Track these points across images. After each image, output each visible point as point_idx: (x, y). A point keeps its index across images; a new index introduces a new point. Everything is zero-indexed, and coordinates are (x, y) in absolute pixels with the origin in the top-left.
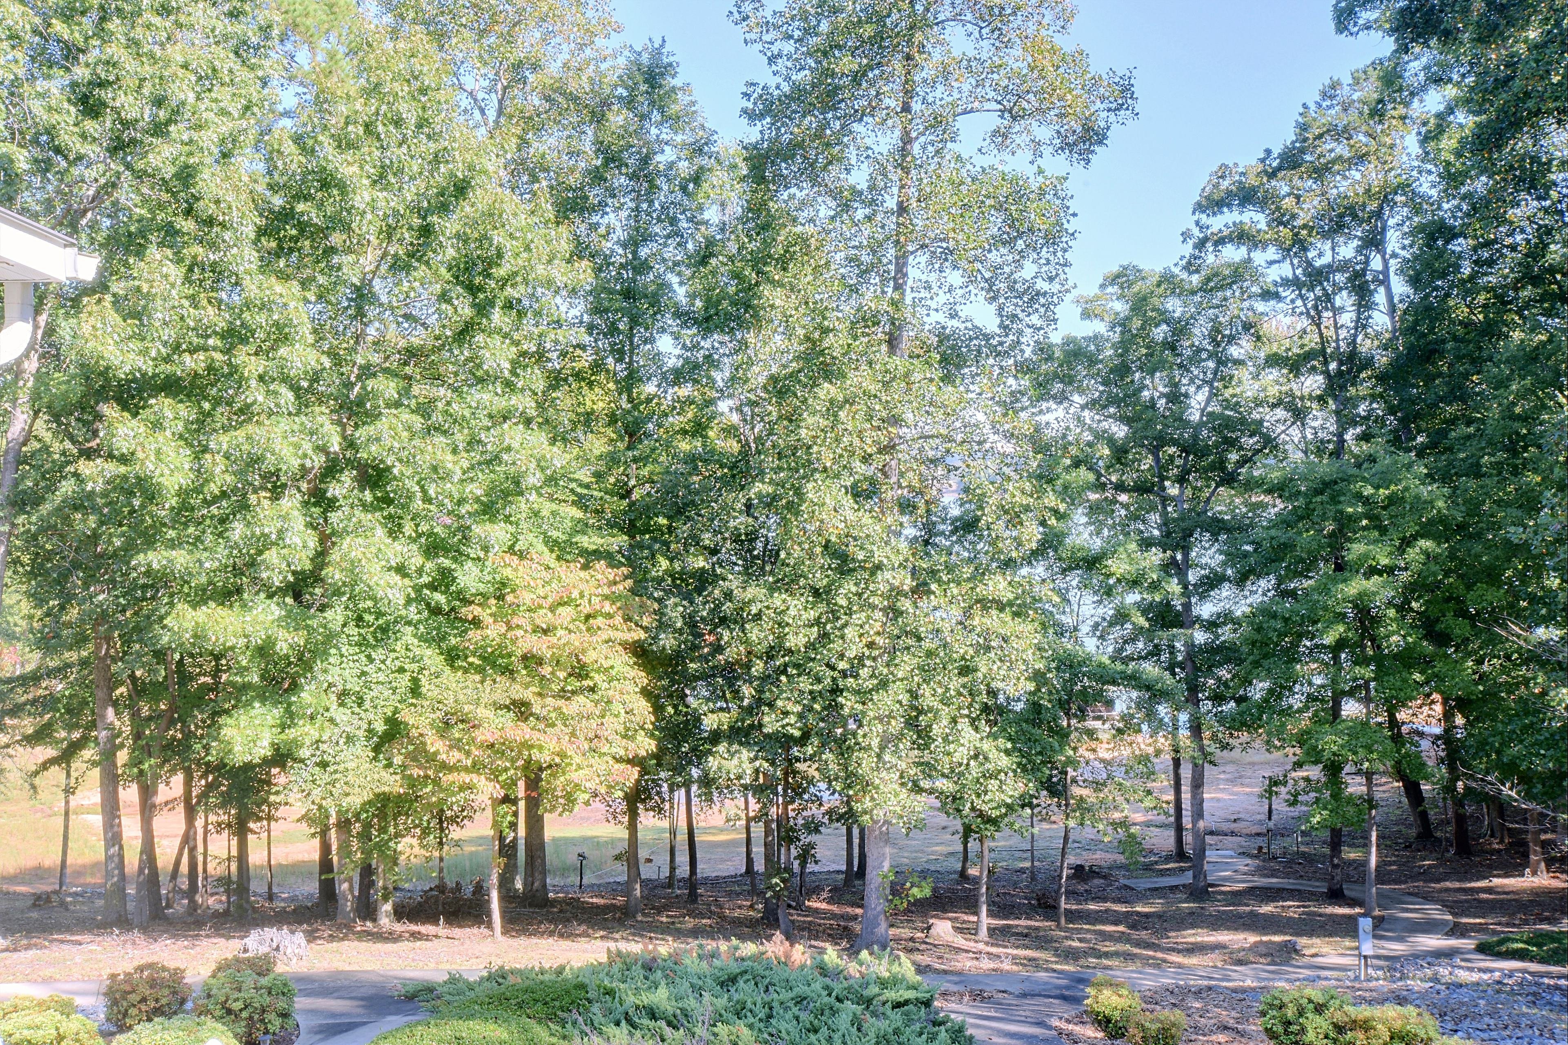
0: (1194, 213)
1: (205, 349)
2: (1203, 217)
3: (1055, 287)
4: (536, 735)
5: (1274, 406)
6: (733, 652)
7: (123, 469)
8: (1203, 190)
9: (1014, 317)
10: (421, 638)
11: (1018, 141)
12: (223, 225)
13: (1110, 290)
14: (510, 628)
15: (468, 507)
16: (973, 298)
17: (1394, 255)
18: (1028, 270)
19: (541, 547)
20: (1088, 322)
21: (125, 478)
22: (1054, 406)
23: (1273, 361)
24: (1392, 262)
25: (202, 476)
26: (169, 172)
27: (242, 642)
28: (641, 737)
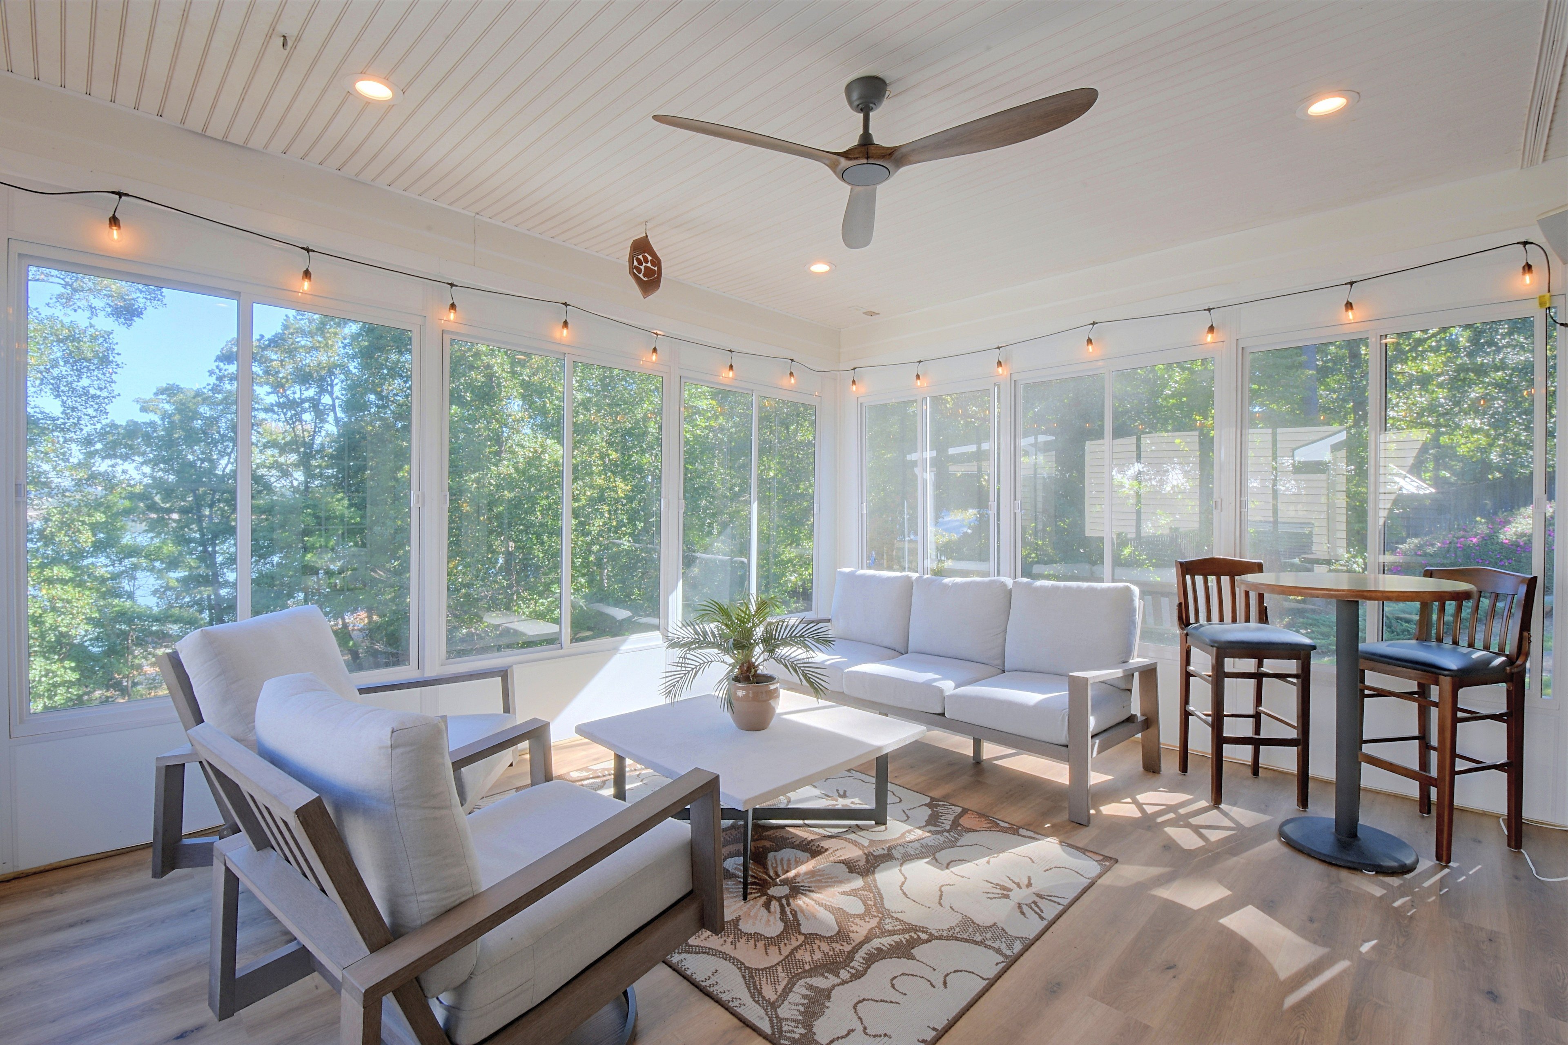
0: (216, 361)
2: (222, 365)
3: (104, 394)
5: (269, 468)
8: (222, 349)
9: (73, 409)
11: (79, 304)
13: (161, 397)
16: (43, 393)
17: (337, 398)
18: (85, 382)
20: (145, 414)
22: (121, 462)
23: (273, 444)
24: (337, 401)
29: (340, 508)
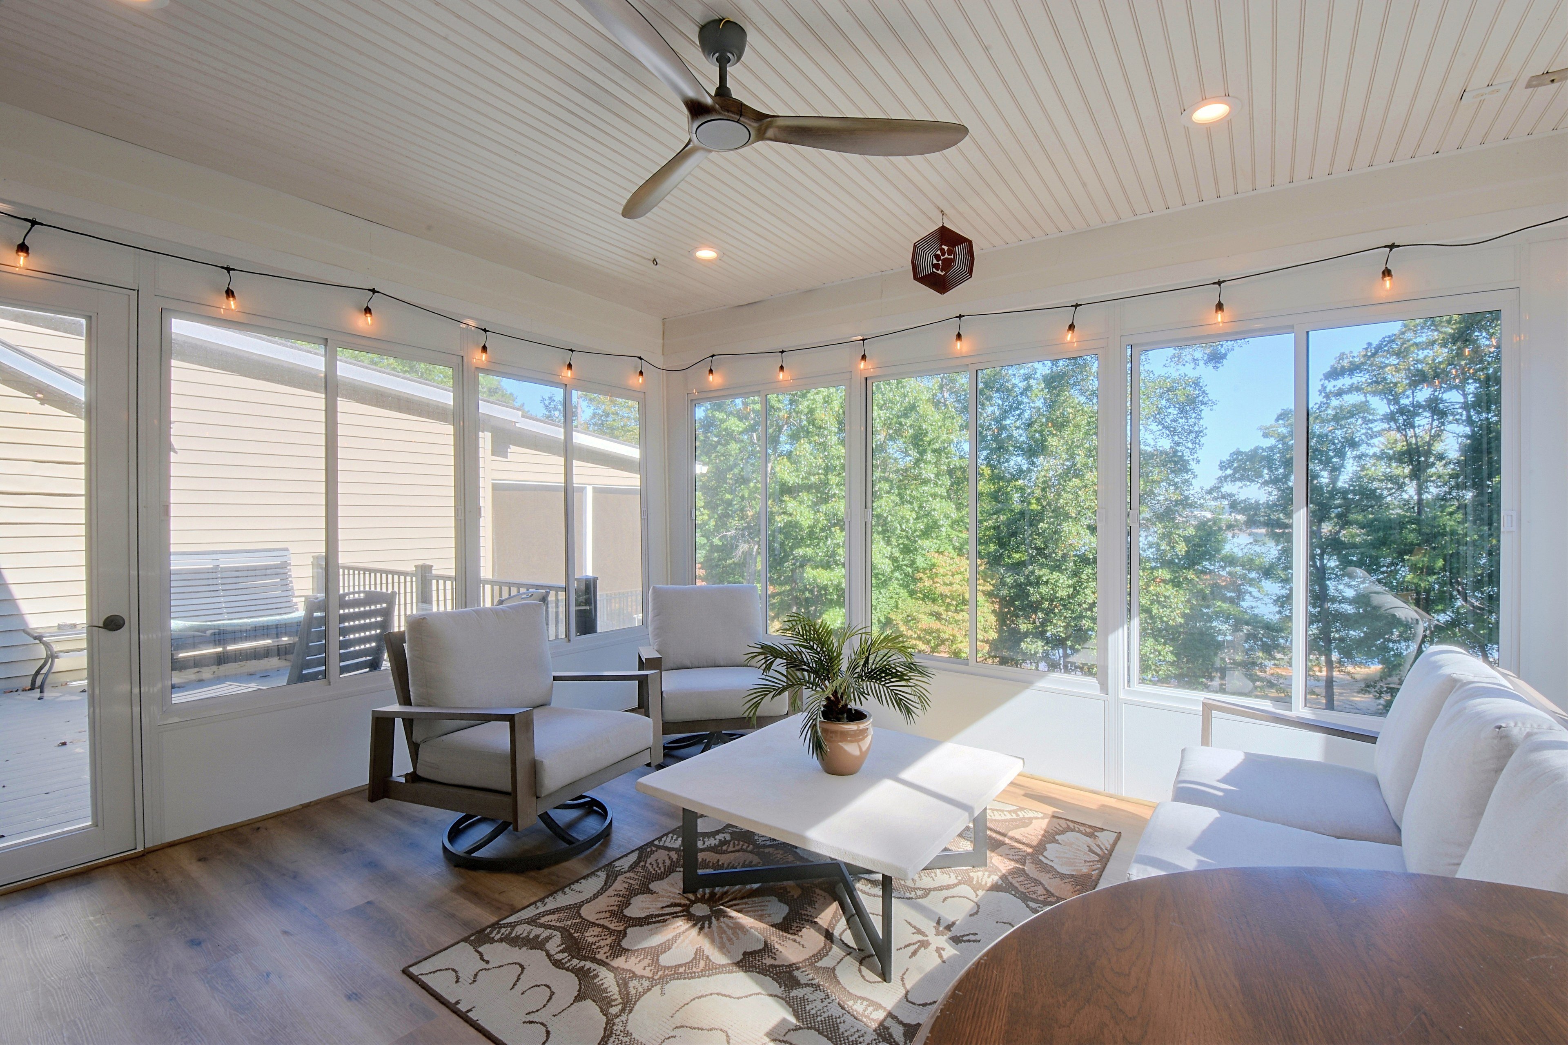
1: (818, 474)
4: (942, 627)
5: (1384, 481)
6: (1035, 597)
7: (790, 518)
10: (900, 585)
11: (1185, 360)
12: (824, 428)
13: (1281, 422)
14: (934, 583)
15: (917, 533)
19: (950, 549)
21: (791, 522)
22: (1245, 484)
25: (817, 521)
26: (806, 410)
27: (830, 583)
28: (990, 631)
29: (1452, 523)
